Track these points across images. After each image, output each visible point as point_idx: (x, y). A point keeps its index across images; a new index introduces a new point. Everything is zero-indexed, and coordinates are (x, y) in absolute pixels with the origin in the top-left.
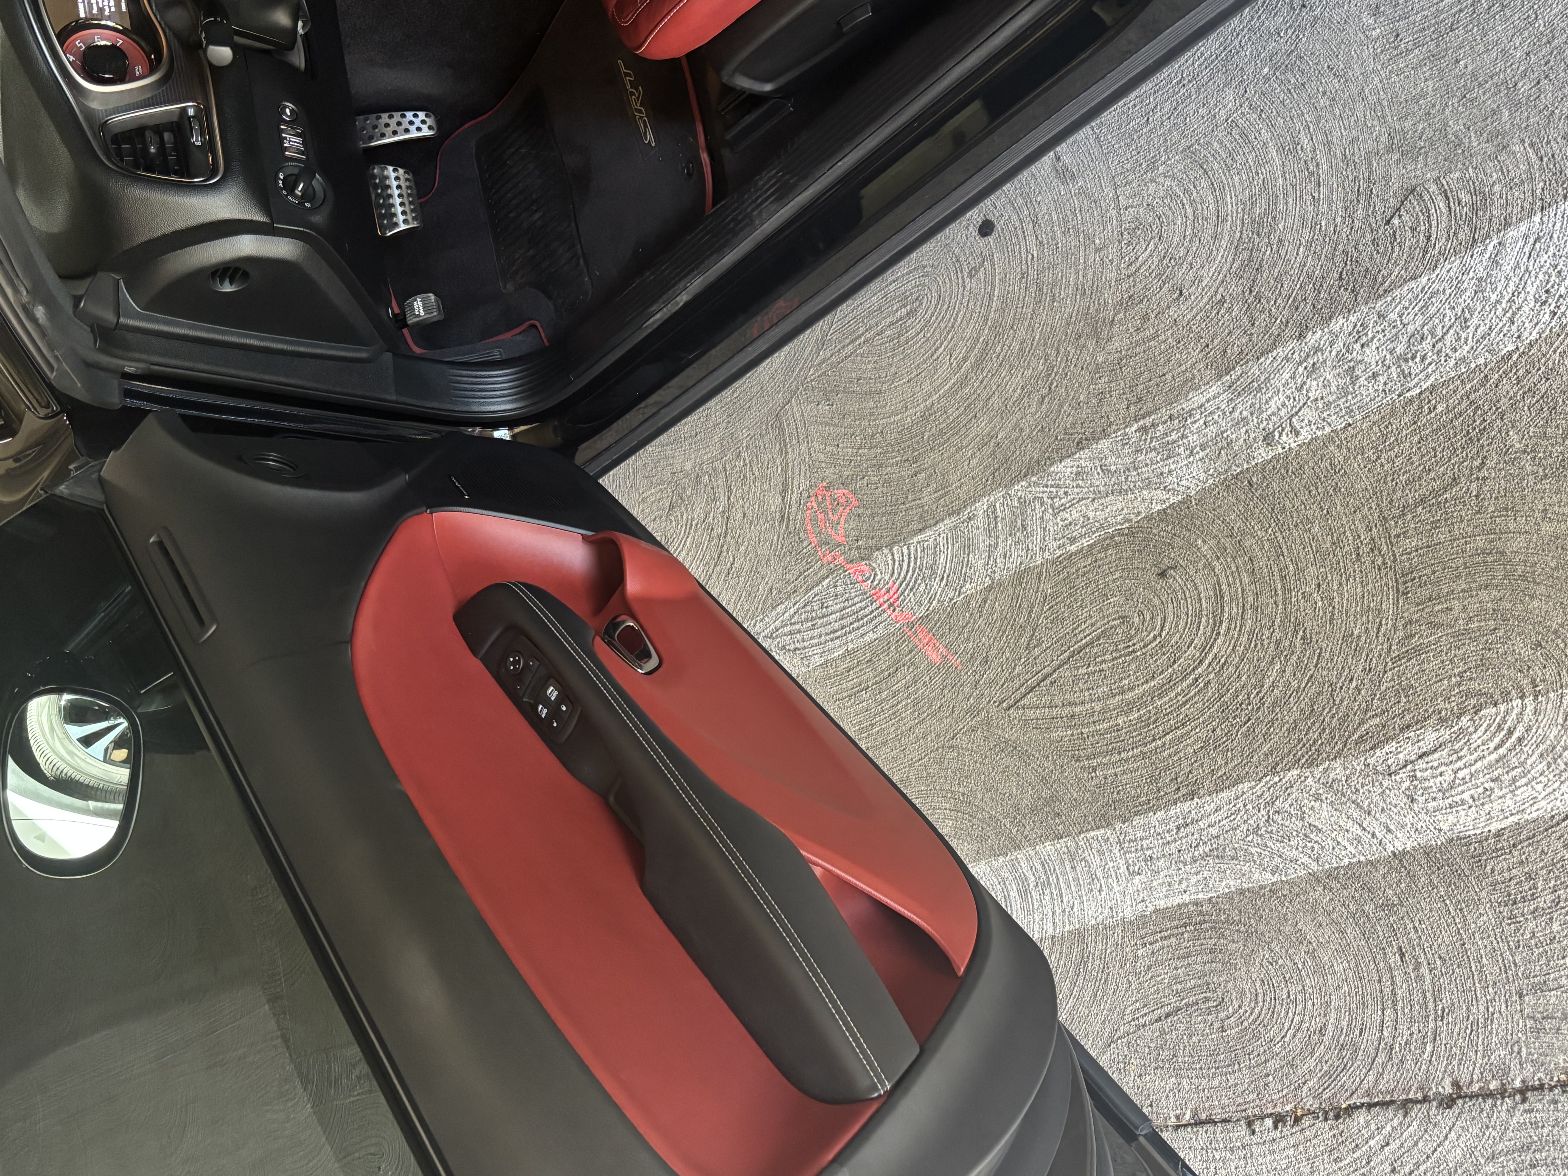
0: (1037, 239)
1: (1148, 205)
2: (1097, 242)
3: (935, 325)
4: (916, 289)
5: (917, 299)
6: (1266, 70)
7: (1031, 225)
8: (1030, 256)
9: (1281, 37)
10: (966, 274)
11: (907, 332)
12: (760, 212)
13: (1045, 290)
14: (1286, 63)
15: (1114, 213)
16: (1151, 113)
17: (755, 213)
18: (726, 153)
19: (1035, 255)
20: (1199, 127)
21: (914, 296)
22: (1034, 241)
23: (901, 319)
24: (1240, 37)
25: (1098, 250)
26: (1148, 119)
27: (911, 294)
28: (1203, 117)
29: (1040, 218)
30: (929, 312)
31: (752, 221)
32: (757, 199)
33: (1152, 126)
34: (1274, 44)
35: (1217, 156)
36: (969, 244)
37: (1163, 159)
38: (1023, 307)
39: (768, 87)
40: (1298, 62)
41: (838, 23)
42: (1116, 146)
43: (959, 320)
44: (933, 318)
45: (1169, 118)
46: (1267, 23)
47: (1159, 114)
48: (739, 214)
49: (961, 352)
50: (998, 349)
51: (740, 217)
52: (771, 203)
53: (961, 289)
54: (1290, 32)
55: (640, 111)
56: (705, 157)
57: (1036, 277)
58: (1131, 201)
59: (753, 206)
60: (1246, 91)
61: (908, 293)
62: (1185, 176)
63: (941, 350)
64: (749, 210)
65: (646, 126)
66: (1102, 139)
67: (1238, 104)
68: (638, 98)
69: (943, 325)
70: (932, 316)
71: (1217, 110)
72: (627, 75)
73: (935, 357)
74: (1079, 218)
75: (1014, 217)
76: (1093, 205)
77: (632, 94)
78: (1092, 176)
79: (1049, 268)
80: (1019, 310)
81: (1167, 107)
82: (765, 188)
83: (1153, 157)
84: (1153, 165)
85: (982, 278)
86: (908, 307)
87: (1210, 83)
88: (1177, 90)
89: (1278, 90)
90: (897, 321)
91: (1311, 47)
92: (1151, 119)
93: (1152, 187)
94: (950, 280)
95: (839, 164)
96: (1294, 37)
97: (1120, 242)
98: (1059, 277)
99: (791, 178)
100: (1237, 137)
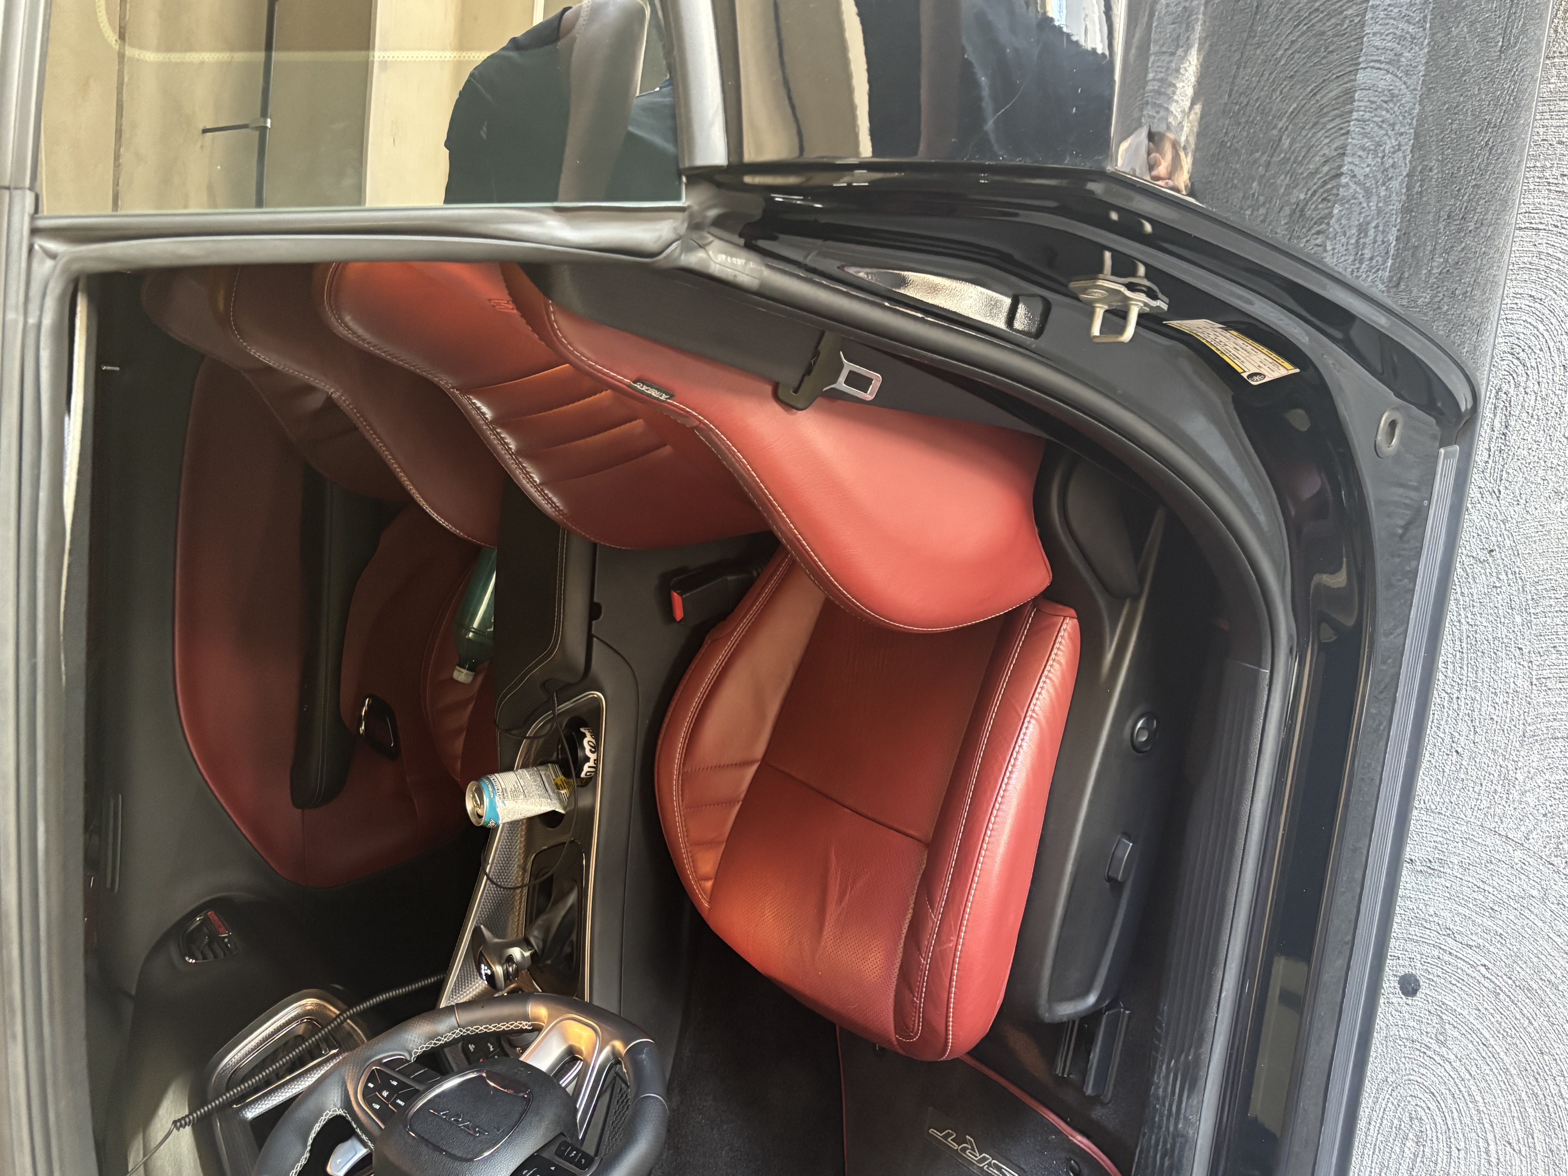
0: (1470, 947)
1: (1545, 815)
2: (1535, 893)
3: (1458, 1126)
4: (1400, 1109)
5: (1411, 1119)
6: (1518, 619)
7: (1450, 940)
8: (1482, 969)
9: (1500, 587)
10: (1435, 1046)
11: (1436, 1164)
12: (1186, 1119)
13: (1535, 986)
14: (1529, 597)
15: (1518, 853)
16: (1453, 745)
17: (1180, 1126)
18: (1098, 1113)
19: (1487, 963)
20: (1512, 713)
21: (1406, 1119)
22: (1470, 951)
23: (1416, 1156)
24: (1463, 621)
25: (1543, 901)
26: (1457, 752)
27: (1400, 1120)
28: (1507, 702)
29: (1452, 927)
30: (1439, 1120)
31: (1185, 1136)
32: (1170, 1110)
33: (1466, 754)
34: (1500, 597)
35: (1559, 717)
36: (1407, 1016)
37: (1510, 767)
38: (1530, 1022)
39: (1092, 999)
40: (1539, 587)
41: (1110, 879)
42: (1453, 799)
43: (1478, 1098)
44: (1450, 1122)
45: (1475, 732)
46: (1474, 591)
47: (1462, 739)
48: (1165, 1142)
49: (1516, 1131)
50: (1554, 1090)
51: (1169, 1146)
52: (1188, 1098)
53: (1448, 1067)
54: (1503, 577)
55: (984, 1159)
56: (1079, 1140)
57: (1510, 982)
58: (1523, 828)
59: (1172, 1121)
60: (1520, 649)
61: (1396, 1122)
62: (1550, 761)
63: (1492, 1147)
64: (1171, 1129)
65: (999, 1169)
66: (1433, 807)
67: (1525, 664)
68: (973, 1149)
69: (1467, 1120)
70: (1445, 1120)
71: (1512, 685)
72: (946, 1137)
73: (1494, 1161)
74: (1491, 890)
75: (1425, 949)
76: (1491, 867)
77: (964, 1150)
78: (1460, 844)
79: (1515, 962)
80: (1530, 1030)
81: (1463, 727)
82: (1169, 1091)
83: (1499, 776)
84: (1508, 782)
85: (1456, 1034)
86: (1411, 1136)
87: (1480, 673)
88: (1456, 707)
89: (1549, 621)
90: (1414, 1161)
91: (1536, 568)
92: (1460, 750)
93: (1530, 799)
94: (1426, 1067)
95: (1223, 995)
96: (1510, 576)
97: (1558, 872)
98: (1535, 960)
99: (1187, 1056)
100: (1559, 685)
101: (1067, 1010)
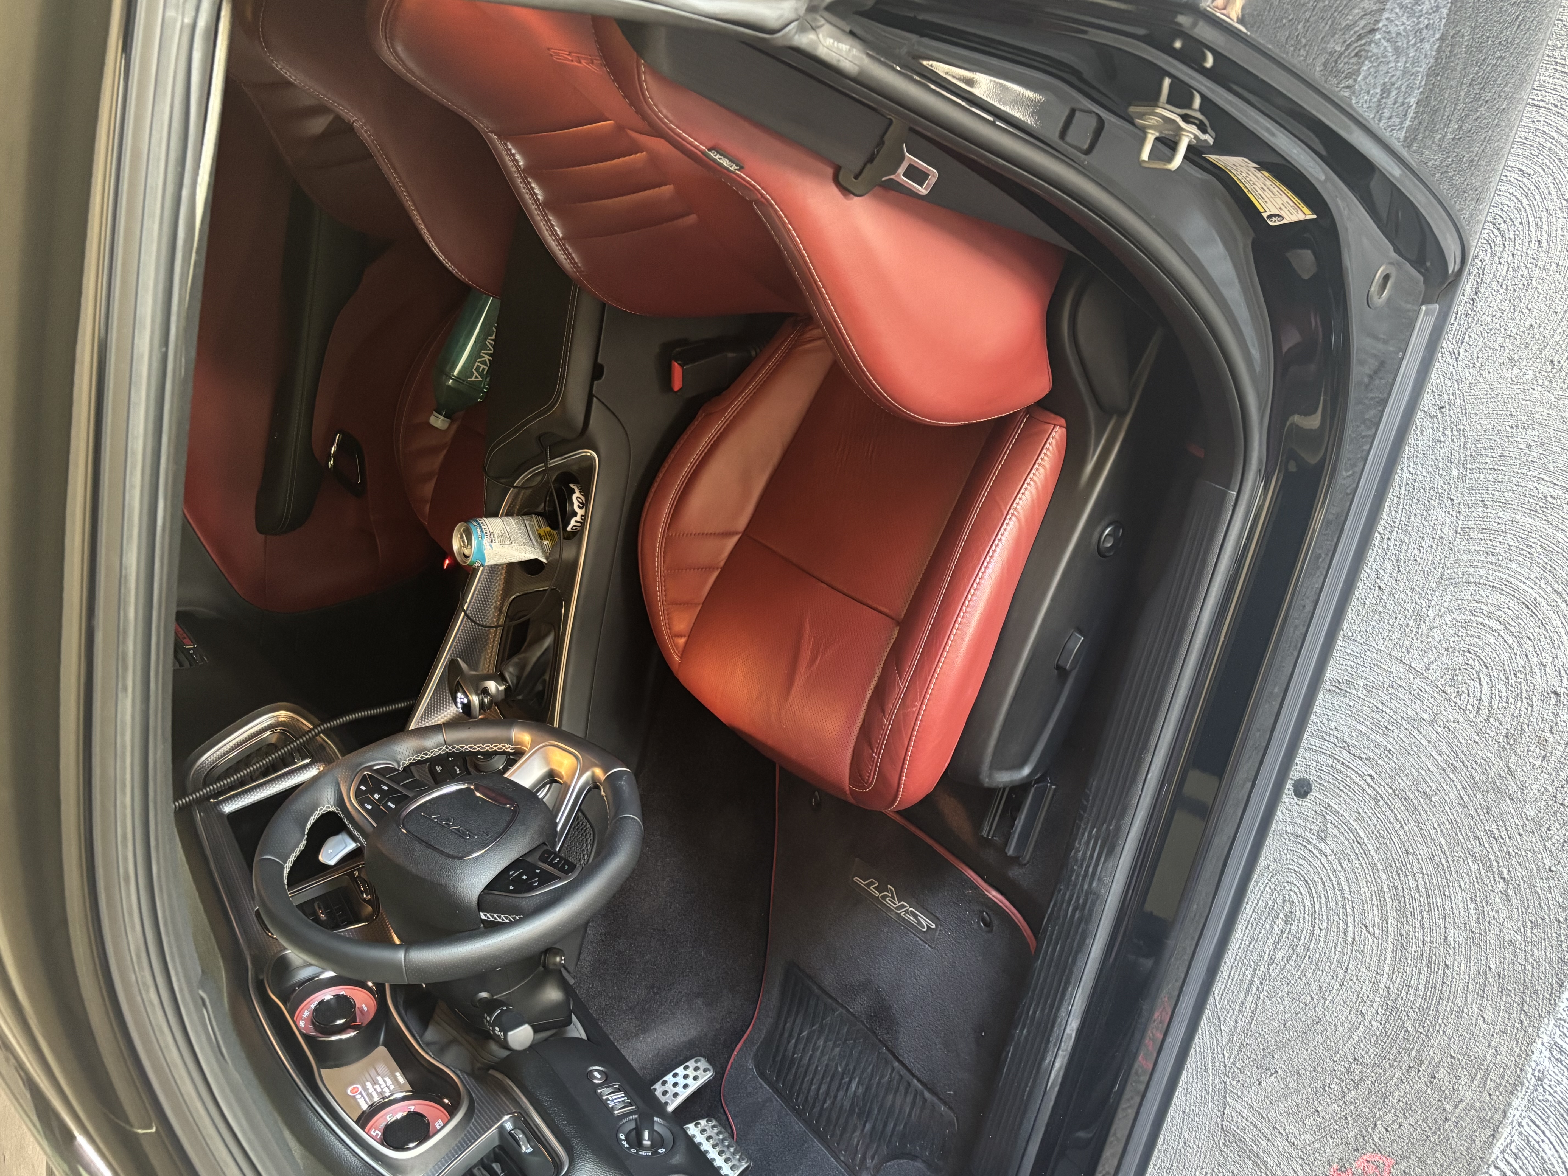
0: (1361, 758)
1: (1447, 650)
2: (1425, 716)
3: (1324, 909)
4: (1275, 892)
5: (1284, 901)
6: (1455, 473)
7: (1345, 752)
8: (1369, 779)
9: (1444, 442)
10: (1315, 842)
11: (1299, 940)
12: (1100, 879)
13: (1411, 796)
14: (1468, 453)
15: (1418, 681)
16: (1378, 581)
17: (1094, 885)
18: (1015, 873)
19: (1373, 774)
20: (1435, 557)
21: (1280, 901)
22: (1360, 762)
23: (1282, 932)
24: (1405, 469)
25: (1432, 723)
26: (1379, 587)
27: (1274, 901)
28: (1431, 547)
29: (1348, 740)
30: (1308, 903)
31: (1097, 895)
32: (1087, 871)
33: (1388, 589)
34: (1442, 451)
35: (1475, 563)
36: (1295, 814)
37: (1424, 605)
38: (1402, 827)
39: (1026, 771)
40: (1479, 445)
41: (1058, 667)
42: (1369, 629)
43: (1346, 887)
44: (1317, 906)
45: (1399, 571)
46: (1420, 443)
47: (1386, 576)
48: (1078, 898)
49: (1373, 917)
50: (1412, 884)
51: (1081, 901)
52: (1104, 862)
53: (1324, 860)
54: (1448, 432)
55: (903, 906)
56: (994, 895)
57: (1390, 791)
58: (1426, 660)
59: (1087, 880)
60: (1452, 500)
61: (1270, 903)
62: (1460, 602)
63: (1350, 929)
64: (1086, 887)
65: (915, 916)
66: (1350, 634)
67: (1454, 514)
68: (893, 897)
69: (1332, 905)
70: (1313, 905)
71: (1439, 532)
72: (868, 885)
73: (1350, 940)
74: (1388, 711)
75: (1322, 758)
76: (1391, 691)
77: (884, 897)
78: (1368, 669)
79: (1397, 774)
80: (1401, 833)
81: (1388, 565)
82: (1088, 855)
83: (1413, 611)
84: (1419, 617)
85: (1336, 832)
86: (1281, 915)
87: (1412, 518)
88: (1385, 547)
89: (1482, 476)
90: (1281, 936)
91: (1479, 427)
92: (1382, 586)
93: (1437, 634)
94: (1304, 859)
95: (1149, 776)
96: (1455, 433)
97: (1449, 700)
98: (1416, 774)
99: (1108, 827)
100: (1480, 536)
101: (1005, 778)
